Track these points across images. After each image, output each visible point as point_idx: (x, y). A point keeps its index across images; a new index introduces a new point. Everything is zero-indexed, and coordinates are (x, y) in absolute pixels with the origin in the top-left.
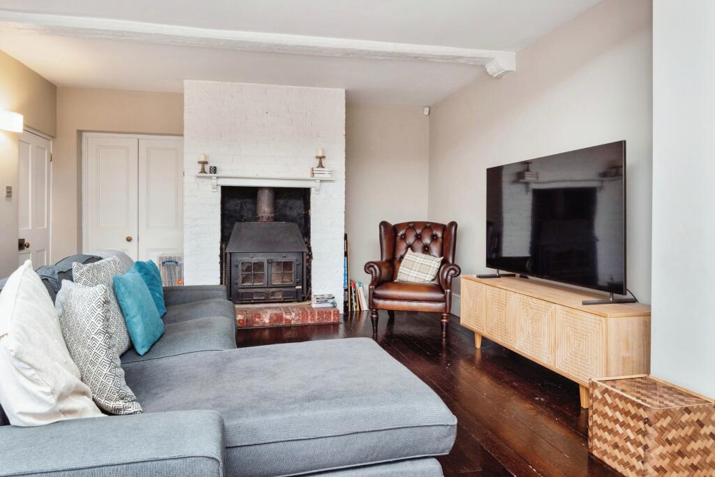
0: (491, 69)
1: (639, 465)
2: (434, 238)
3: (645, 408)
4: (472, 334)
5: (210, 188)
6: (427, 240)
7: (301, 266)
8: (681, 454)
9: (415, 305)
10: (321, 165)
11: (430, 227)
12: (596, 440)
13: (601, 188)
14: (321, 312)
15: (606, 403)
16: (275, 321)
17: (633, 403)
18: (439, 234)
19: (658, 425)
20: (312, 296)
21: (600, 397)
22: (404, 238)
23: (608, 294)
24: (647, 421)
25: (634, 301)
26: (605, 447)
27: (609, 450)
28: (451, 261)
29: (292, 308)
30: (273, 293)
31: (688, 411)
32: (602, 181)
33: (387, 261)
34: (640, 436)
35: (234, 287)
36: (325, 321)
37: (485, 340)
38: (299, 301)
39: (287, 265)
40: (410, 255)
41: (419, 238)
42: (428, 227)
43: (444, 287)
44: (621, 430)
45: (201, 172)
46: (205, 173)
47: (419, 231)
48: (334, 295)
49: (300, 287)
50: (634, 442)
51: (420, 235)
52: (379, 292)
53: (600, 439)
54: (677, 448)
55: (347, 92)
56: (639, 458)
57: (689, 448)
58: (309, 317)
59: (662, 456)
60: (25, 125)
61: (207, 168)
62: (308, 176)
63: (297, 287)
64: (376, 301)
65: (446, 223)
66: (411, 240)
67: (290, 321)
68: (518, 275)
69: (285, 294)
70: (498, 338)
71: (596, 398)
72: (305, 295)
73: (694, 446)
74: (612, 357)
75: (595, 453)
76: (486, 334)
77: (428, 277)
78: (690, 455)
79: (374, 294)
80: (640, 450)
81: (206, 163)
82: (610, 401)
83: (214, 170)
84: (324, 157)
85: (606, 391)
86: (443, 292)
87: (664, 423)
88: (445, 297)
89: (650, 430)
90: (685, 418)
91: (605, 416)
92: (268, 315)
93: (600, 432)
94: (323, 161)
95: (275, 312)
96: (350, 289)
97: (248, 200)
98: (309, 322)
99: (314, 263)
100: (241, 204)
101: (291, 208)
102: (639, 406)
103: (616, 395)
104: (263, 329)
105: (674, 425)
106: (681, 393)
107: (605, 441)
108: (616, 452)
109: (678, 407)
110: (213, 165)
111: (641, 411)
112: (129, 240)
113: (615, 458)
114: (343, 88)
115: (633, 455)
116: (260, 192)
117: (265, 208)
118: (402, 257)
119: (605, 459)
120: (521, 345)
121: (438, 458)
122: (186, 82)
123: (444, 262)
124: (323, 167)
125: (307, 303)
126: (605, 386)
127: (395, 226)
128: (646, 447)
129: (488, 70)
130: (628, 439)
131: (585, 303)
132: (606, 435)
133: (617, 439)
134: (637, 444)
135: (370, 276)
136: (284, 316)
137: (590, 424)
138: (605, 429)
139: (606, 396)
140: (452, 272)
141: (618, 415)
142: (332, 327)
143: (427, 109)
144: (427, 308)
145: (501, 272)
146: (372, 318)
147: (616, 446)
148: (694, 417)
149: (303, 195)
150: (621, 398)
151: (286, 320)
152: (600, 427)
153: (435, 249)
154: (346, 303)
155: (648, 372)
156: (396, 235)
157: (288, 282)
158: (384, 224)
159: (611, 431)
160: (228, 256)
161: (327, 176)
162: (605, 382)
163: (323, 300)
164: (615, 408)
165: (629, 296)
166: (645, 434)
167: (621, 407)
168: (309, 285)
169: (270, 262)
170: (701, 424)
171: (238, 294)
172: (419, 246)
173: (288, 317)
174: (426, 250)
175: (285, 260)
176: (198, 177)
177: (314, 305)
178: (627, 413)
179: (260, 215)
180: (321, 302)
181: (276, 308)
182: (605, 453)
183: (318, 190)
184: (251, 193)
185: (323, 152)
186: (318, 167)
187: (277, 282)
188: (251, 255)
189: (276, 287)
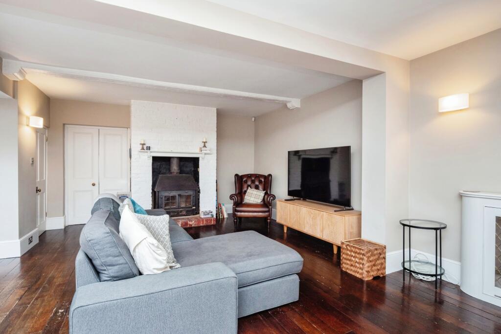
0: (289, 105)
1: (360, 271)
2: (260, 182)
3: (363, 250)
4: (282, 226)
5: (146, 157)
6: (257, 183)
7: (195, 197)
8: (374, 265)
10: (205, 146)
11: (258, 177)
12: (344, 265)
13: (332, 158)
14: (207, 220)
15: (348, 250)
16: (184, 225)
17: (358, 248)
18: (263, 180)
19: (367, 255)
20: (200, 212)
21: (345, 247)
22: (246, 182)
23: (343, 207)
24: (363, 255)
25: (353, 209)
26: (348, 266)
27: (349, 267)
28: (269, 193)
29: (191, 218)
30: (181, 211)
31: (376, 249)
32: (332, 155)
33: (238, 193)
34: (361, 261)
36: (209, 224)
37: (289, 228)
38: (194, 215)
39: (188, 197)
40: (250, 191)
41: (253, 182)
42: (258, 176)
43: (268, 205)
44: (353, 259)
45: (142, 149)
46: (144, 149)
47: (253, 179)
48: (212, 210)
49: (195, 208)
50: (358, 263)
51: (254, 180)
52: (237, 209)
53: (345, 264)
54: (373, 263)
55: (217, 110)
56: (360, 268)
57: (377, 263)
58: (201, 222)
59: (368, 267)
60: (44, 125)
61: (145, 147)
62: (199, 151)
63: (193, 208)
64: (236, 213)
65: (266, 175)
66: (249, 183)
67: (192, 225)
68: (302, 199)
69: (187, 211)
70: (296, 227)
71: (344, 248)
72: (196, 211)
73: (378, 262)
74: (347, 232)
75: (343, 269)
76: (290, 226)
77: (259, 201)
78: (377, 265)
79: (235, 210)
80: (361, 265)
81: (144, 144)
82: (349, 249)
83: (149, 148)
84: (207, 142)
85: (348, 245)
86: (268, 207)
87: (369, 254)
88: (269, 210)
89: (365, 257)
90: (376, 252)
91: (347, 254)
92: (180, 223)
93: (345, 261)
94: (206, 144)
95: (184, 221)
96: (219, 207)
97: (164, 163)
98: (201, 225)
99: (201, 195)
100: (160, 165)
101: (186, 167)
102: (360, 249)
103: (352, 246)
105: (373, 255)
106: (373, 244)
107: (348, 264)
108: (352, 268)
109: (373, 249)
110: (148, 146)
111: (361, 251)
112: (94, 185)
113: (351, 270)
114: (215, 107)
115: (358, 268)
116: (172, 159)
117: (175, 168)
118: (246, 191)
119: (348, 271)
120: (307, 230)
121: (296, 274)
122: (132, 101)
123: (266, 193)
124: (206, 147)
125: (198, 215)
126: (347, 243)
127: (242, 176)
128: (363, 264)
129: (288, 106)
130: (356, 262)
131: (335, 211)
132: (348, 262)
133: (352, 263)
134: (359, 263)
135: (233, 201)
136: (189, 222)
137: (341, 258)
138: (347, 259)
139: (348, 247)
140: (272, 198)
141: (353, 254)
142: (212, 227)
143: (253, 119)
144: (261, 215)
145: (295, 198)
146: (234, 221)
147: (352, 265)
148: (378, 252)
149: (195, 161)
150: (354, 247)
151: (190, 224)
152: (346, 259)
153: (261, 187)
154: (217, 214)
155: (361, 237)
156: (242, 181)
157: (188, 205)
158: (237, 175)
159: (350, 260)
160: (157, 193)
161: (208, 152)
162: (346, 242)
163: (206, 213)
164: (351, 251)
165: (351, 208)
166: (362, 259)
167: (354, 250)
168: (199, 206)
169: (180, 195)
170: (380, 254)
172: (253, 186)
173: (191, 223)
174: (257, 188)
175: (186, 194)
176: (140, 152)
177: (202, 216)
178: (356, 253)
179: (172, 171)
180: (206, 215)
181: (183, 219)
182: (348, 269)
183: (203, 159)
184: (167, 160)
185: (206, 139)
186: (203, 147)
187: (183, 205)
188: (169, 192)
189: (182, 208)
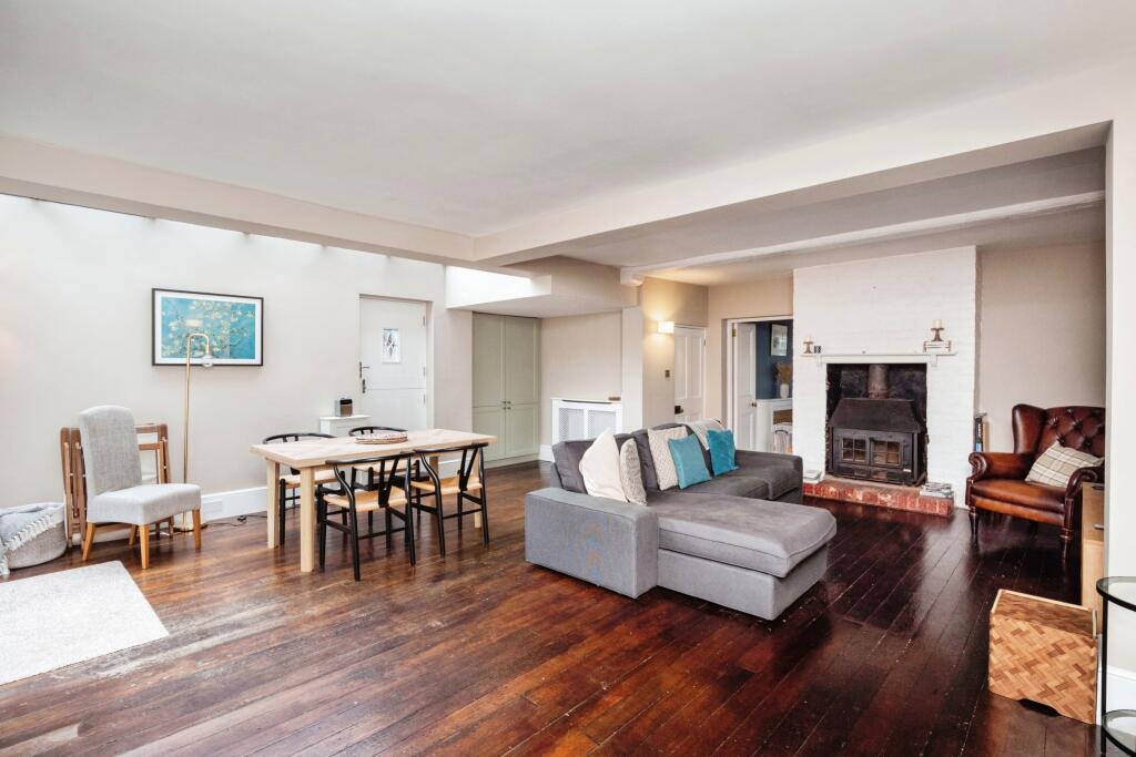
5: (816, 366)
6: (1091, 433)
7: (910, 448)
9: (1020, 510)
10: (938, 338)
14: (927, 501)
16: (869, 500)
22: (1056, 428)
30: (876, 473)
33: (1024, 454)
35: (836, 461)
36: (928, 511)
38: (908, 485)
39: (892, 446)
40: (1054, 450)
45: (806, 352)
46: (810, 352)
47: (1078, 420)
49: (910, 471)
51: (1080, 424)
52: (976, 487)
58: (909, 503)
61: (812, 349)
62: (920, 350)
63: (905, 470)
67: (886, 503)
69: (888, 475)
72: (913, 480)
79: (972, 489)
83: (818, 349)
84: (942, 329)
92: (861, 493)
94: (941, 333)
95: (867, 490)
98: (909, 508)
99: (930, 446)
104: (857, 504)
110: (817, 345)
114: (971, 244)
116: (872, 368)
117: (876, 385)
122: (796, 270)
124: (940, 340)
125: (915, 489)
127: (1049, 410)
136: (879, 496)
140: (1086, 477)
144: (1034, 516)
146: (971, 517)
151: (880, 501)
156: (1045, 424)
157: (893, 462)
158: (1021, 408)
161: (946, 350)
163: (931, 487)
168: (923, 470)
169: (874, 440)
171: (839, 468)
173: (883, 498)
174: (1087, 446)
175: (890, 440)
176: (804, 356)
177: (923, 492)
179: (871, 391)
180: (936, 491)
181: (872, 487)
183: (935, 366)
185: (941, 323)
186: (935, 340)
187: (880, 460)
188: (853, 431)
189: (877, 466)
